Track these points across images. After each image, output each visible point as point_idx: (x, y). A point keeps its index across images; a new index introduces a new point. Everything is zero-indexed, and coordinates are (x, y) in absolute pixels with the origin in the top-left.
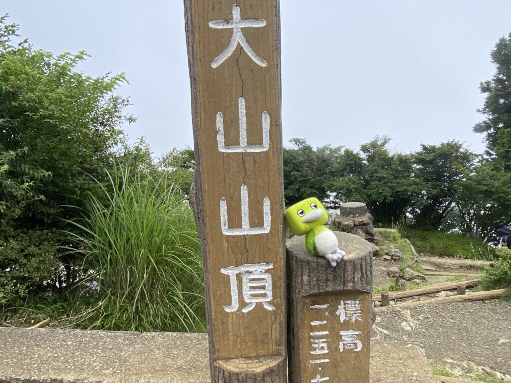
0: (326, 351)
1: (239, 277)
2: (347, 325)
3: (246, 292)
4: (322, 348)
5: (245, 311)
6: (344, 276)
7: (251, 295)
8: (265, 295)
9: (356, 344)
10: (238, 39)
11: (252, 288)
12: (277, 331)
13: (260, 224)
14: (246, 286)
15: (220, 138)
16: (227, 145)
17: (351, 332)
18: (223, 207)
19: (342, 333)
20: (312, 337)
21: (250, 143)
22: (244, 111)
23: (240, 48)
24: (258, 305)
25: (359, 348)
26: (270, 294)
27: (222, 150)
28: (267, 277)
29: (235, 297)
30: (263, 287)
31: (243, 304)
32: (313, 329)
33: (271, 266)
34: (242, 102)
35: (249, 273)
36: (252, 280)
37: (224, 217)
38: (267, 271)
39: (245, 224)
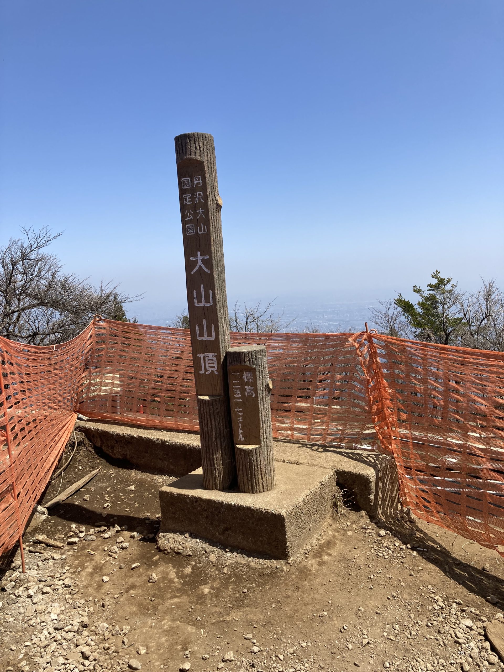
0: (240, 396)
1: (204, 358)
2: (248, 384)
3: (207, 365)
4: (238, 394)
5: (207, 373)
7: (209, 367)
8: (214, 367)
9: (252, 393)
10: (200, 263)
11: (209, 363)
12: (219, 384)
13: (211, 336)
14: (207, 362)
15: (195, 301)
16: (198, 303)
17: (250, 387)
18: (197, 328)
19: (246, 387)
20: (233, 388)
21: (206, 302)
22: (203, 290)
23: (200, 267)
24: (212, 371)
25: (254, 396)
26: (216, 367)
27: (196, 305)
28: (215, 359)
29: (203, 368)
30: (214, 363)
31: (206, 370)
32: (234, 384)
33: (216, 354)
34: (202, 286)
35: (208, 356)
36: (209, 360)
37: (198, 333)
38: (214, 356)
39: (206, 335)
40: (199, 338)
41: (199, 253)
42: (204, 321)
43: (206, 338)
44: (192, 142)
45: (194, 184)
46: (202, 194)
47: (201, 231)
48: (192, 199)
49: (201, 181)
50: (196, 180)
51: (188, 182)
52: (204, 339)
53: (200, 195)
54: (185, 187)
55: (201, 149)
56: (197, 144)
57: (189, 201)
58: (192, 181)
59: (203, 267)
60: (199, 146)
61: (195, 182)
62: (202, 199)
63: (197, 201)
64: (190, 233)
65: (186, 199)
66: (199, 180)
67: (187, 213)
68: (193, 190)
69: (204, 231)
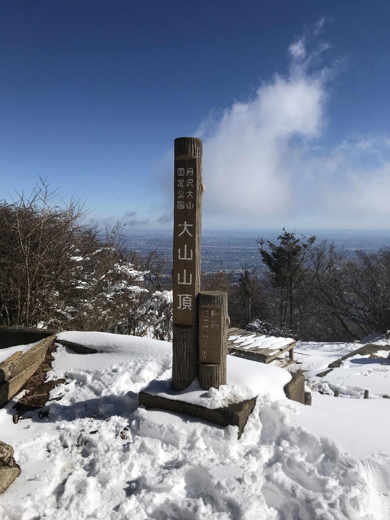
0: (207, 327)
1: (182, 297)
5: (183, 309)
7: (185, 304)
10: (185, 228)
11: (186, 302)
12: (192, 318)
13: (189, 282)
14: (184, 300)
16: (181, 257)
17: (215, 322)
18: (179, 275)
19: (212, 321)
20: (203, 321)
21: (187, 257)
22: (186, 248)
24: (187, 308)
25: (218, 328)
26: (191, 304)
29: (180, 304)
30: (189, 302)
31: (182, 306)
32: (203, 318)
34: (186, 245)
35: (186, 297)
37: (179, 279)
38: (190, 297)
39: (185, 281)
40: (179, 283)
41: (185, 222)
42: (185, 271)
43: (185, 283)
44: (189, 144)
46: (192, 181)
47: (189, 207)
48: (185, 184)
49: (192, 172)
51: (183, 171)
52: (183, 283)
53: (190, 181)
54: (180, 175)
55: (195, 150)
56: (193, 146)
57: (182, 185)
58: (186, 171)
59: (188, 232)
61: (188, 172)
62: (192, 185)
63: (188, 185)
64: (180, 207)
65: (180, 183)
67: (180, 193)
68: (186, 178)
69: (191, 207)
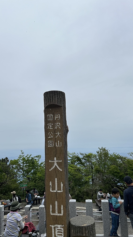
1: (55, 228)
3: (56, 233)
6: (82, 231)
7: (58, 234)
8: (62, 235)
10: (56, 164)
11: (58, 232)
13: (61, 213)
14: (57, 231)
15: (51, 188)
18: (51, 206)
21: (58, 190)
22: (57, 181)
23: (56, 166)
27: (51, 191)
28: (62, 229)
29: (53, 234)
30: (61, 232)
34: (56, 179)
35: (58, 227)
36: (58, 230)
37: (51, 210)
38: (62, 227)
39: (57, 212)
40: (51, 214)
41: (55, 159)
42: (56, 203)
43: (57, 214)
44: (56, 96)
45: (55, 118)
46: (60, 124)
47: (58, 145)
48: (53, 126)
50: (57, 116)
51: (51, 117)
52: (55, 214)
53: (58, 124)
54: (49, 120)
55: (61, 100)
56: (59, 97)
57: (51, 128)
58: (54, 117)
59: (58, 167)
60: (60, 98)
62: (60, 127)
63: (56, 128)
64: (50, 146)
65: (49, 126)
66: (58, 116)
67: (50, 134)
68: (54, 122)
69: (60, 145)
